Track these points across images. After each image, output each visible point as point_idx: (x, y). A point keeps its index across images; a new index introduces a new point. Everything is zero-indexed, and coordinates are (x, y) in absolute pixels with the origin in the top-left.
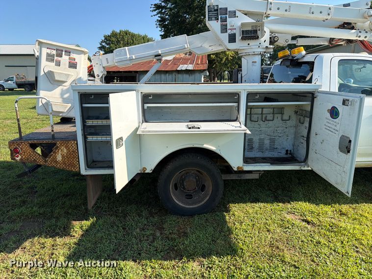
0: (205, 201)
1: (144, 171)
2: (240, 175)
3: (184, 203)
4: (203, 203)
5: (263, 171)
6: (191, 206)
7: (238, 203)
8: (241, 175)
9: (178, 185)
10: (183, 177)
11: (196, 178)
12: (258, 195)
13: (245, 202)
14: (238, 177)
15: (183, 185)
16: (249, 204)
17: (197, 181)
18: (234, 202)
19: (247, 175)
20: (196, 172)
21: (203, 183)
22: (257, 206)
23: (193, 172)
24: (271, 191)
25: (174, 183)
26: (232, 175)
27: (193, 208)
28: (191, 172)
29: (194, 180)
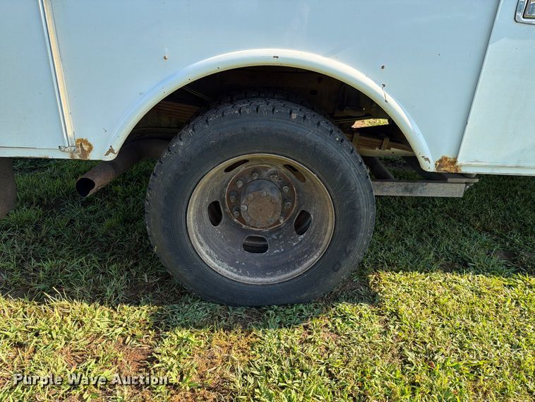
0: (306, 265)
1: (85, 153)
2: (411, 185)
3: (237, 267)
4: (299, 270)
5: (478, 176)
6: (259, 279)
7: (406, 270)
8: (416, 184)
9: (225, 209)
10: (240, 184)
11: (281, 190)
12: (461, 246)
13: (427, 270)
14: (406, 189)
15: (239, 210)
16: (439, 276)
17: (284, 200)
18: (393, 267)
19: (431, 185)
20: (283, 170)
21: (303, 208)
22: (464, 281)
23: (273, 169)
24: (491, 232)
25: (207, 201)
26: (388, 184)
27: (264, 286)
28: (266, 169)
29: (276, 196)
